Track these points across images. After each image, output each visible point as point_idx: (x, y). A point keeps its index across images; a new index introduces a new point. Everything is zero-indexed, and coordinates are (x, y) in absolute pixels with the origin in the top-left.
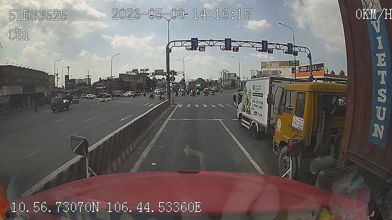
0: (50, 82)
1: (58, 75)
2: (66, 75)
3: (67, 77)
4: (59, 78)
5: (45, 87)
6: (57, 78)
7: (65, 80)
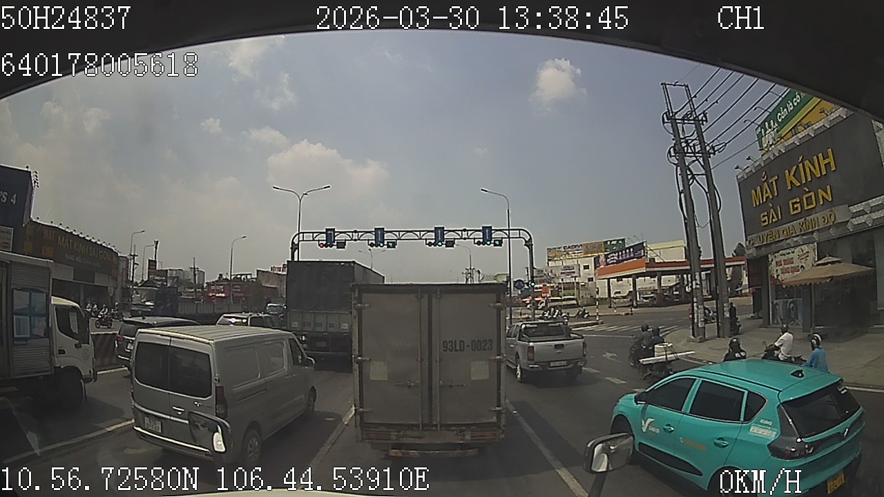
0: (121, 271)
1: (136, 257)
2: (151, 259)
3: (152, 263)
4: (138, 264)
5: (111, 277)
6: (134, 264)
7: (149, 268)
